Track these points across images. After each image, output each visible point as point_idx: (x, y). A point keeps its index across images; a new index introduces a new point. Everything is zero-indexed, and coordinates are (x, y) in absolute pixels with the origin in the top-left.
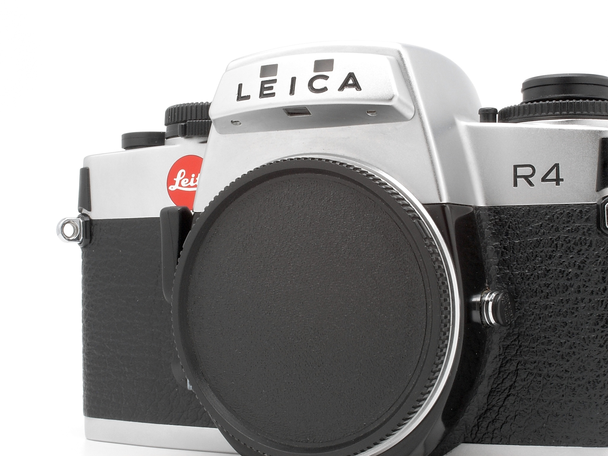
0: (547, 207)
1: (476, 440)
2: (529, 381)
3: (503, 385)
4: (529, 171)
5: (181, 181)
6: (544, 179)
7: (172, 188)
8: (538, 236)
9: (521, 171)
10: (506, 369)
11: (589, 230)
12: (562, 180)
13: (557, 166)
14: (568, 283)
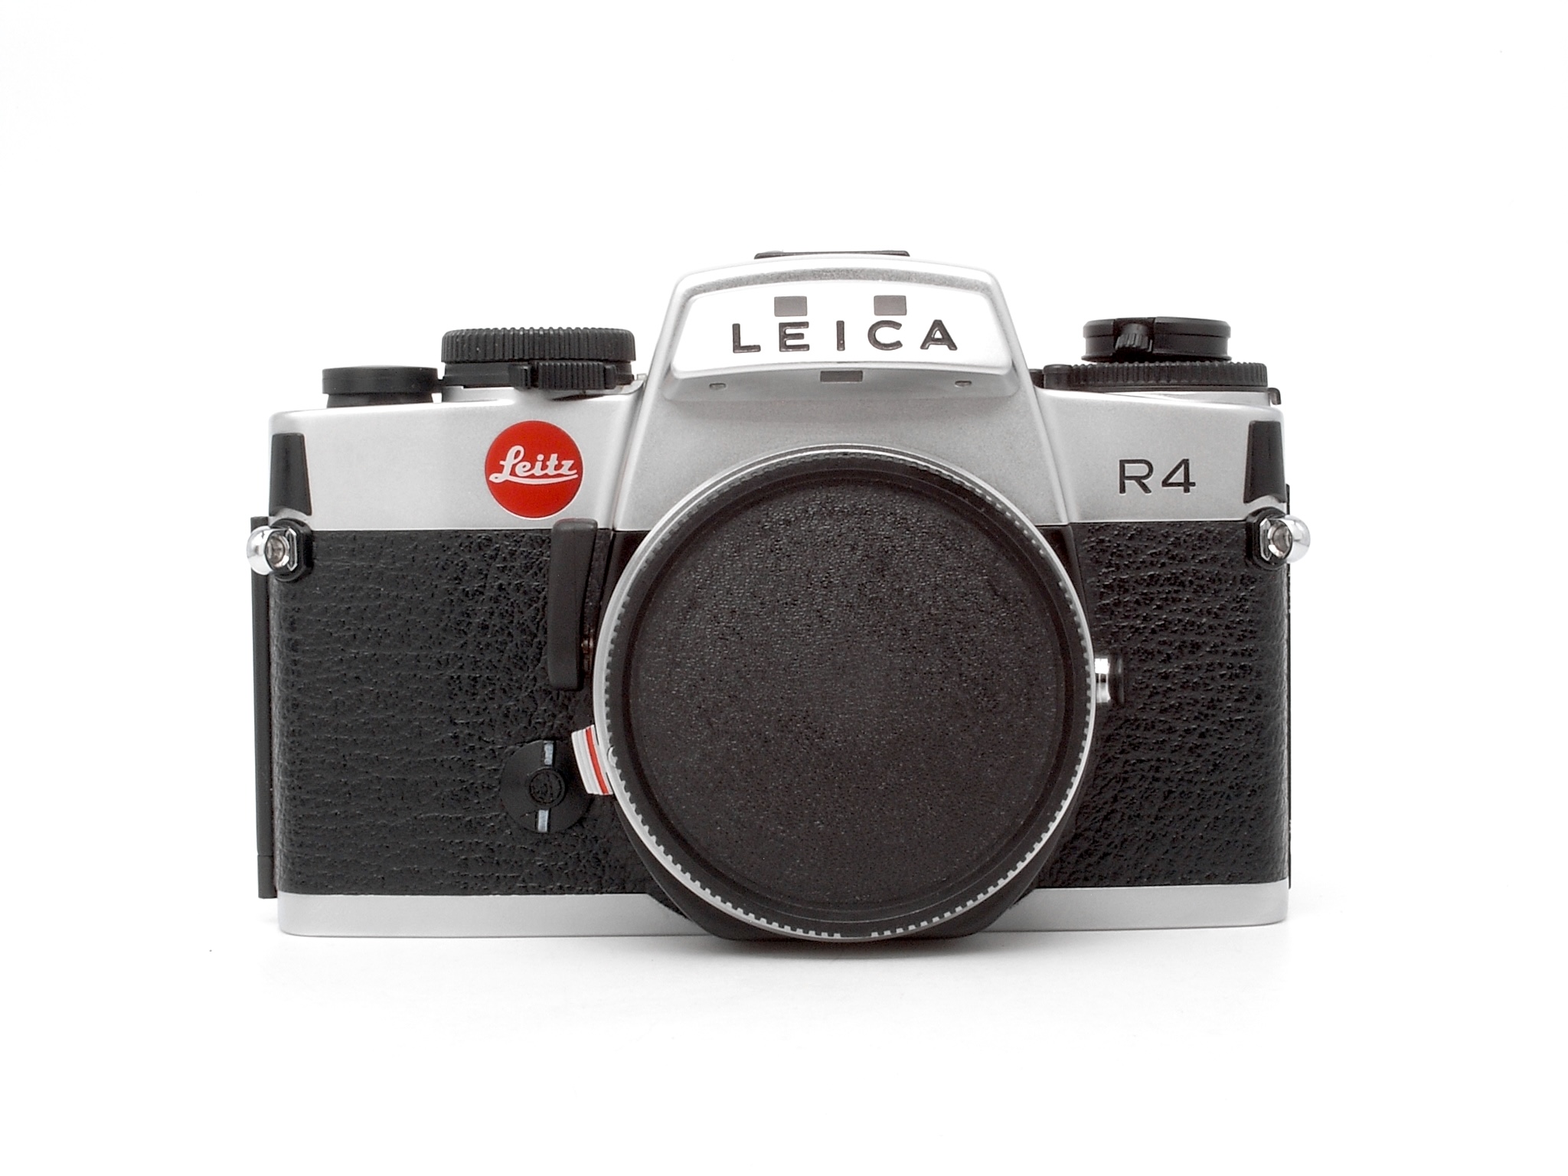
0: (1168, 524)
1: (1059, 883)
2: (1143, 789)
3: (1101, 796)
4: (1142, 470)
5: (514, 466)
6: (1166, 483)
7: (496, 478)
8: (1155, 568)
9: (1131, 470)
10: (1105, 771)
11: (1231, 560)
12: (1193, 484)
13: (1185, 463)
14: (1199, 640)
